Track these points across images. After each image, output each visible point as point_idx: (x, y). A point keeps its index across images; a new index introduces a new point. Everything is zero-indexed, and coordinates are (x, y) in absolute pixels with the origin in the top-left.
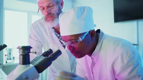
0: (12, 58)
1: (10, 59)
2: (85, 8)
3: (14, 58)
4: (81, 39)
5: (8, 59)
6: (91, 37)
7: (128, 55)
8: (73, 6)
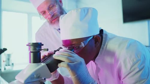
0: (10, 64)
1: (9, 65)
2: (89, 9)
3: (13, 64)
4: (83, 45)
5: (6, 65)
6: (95, 43)
7: (132, 59)
8: (77, 7)
